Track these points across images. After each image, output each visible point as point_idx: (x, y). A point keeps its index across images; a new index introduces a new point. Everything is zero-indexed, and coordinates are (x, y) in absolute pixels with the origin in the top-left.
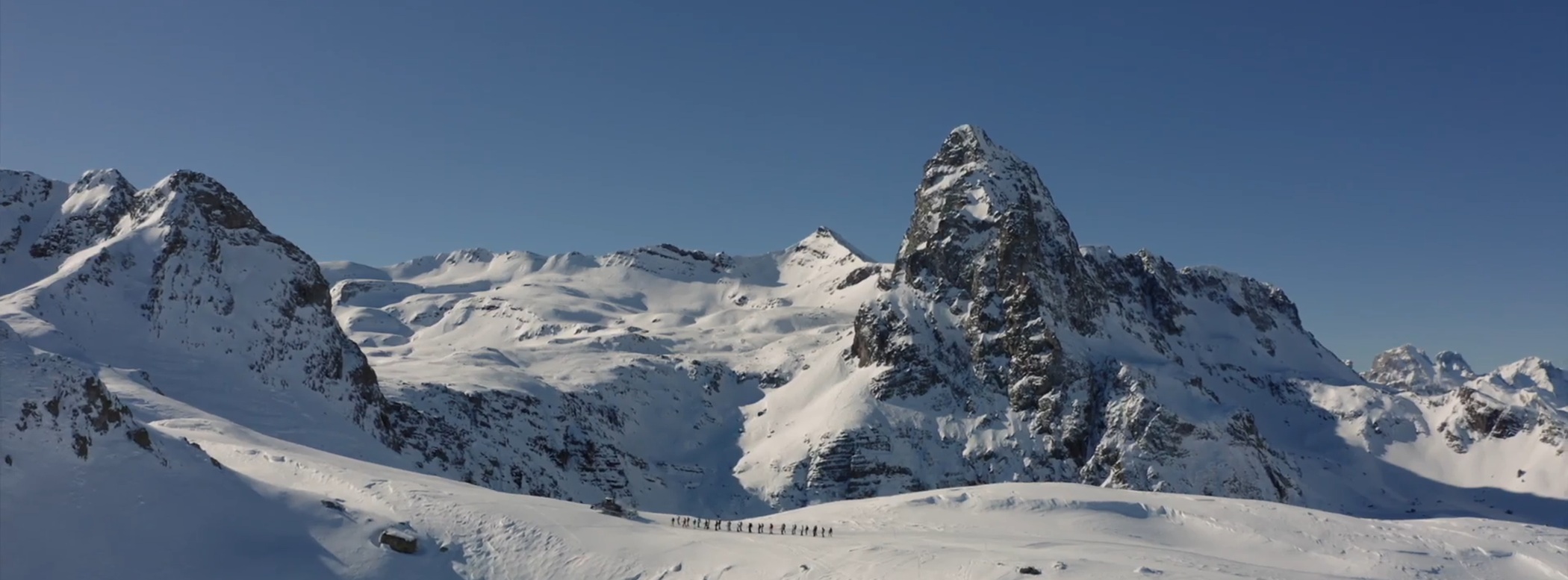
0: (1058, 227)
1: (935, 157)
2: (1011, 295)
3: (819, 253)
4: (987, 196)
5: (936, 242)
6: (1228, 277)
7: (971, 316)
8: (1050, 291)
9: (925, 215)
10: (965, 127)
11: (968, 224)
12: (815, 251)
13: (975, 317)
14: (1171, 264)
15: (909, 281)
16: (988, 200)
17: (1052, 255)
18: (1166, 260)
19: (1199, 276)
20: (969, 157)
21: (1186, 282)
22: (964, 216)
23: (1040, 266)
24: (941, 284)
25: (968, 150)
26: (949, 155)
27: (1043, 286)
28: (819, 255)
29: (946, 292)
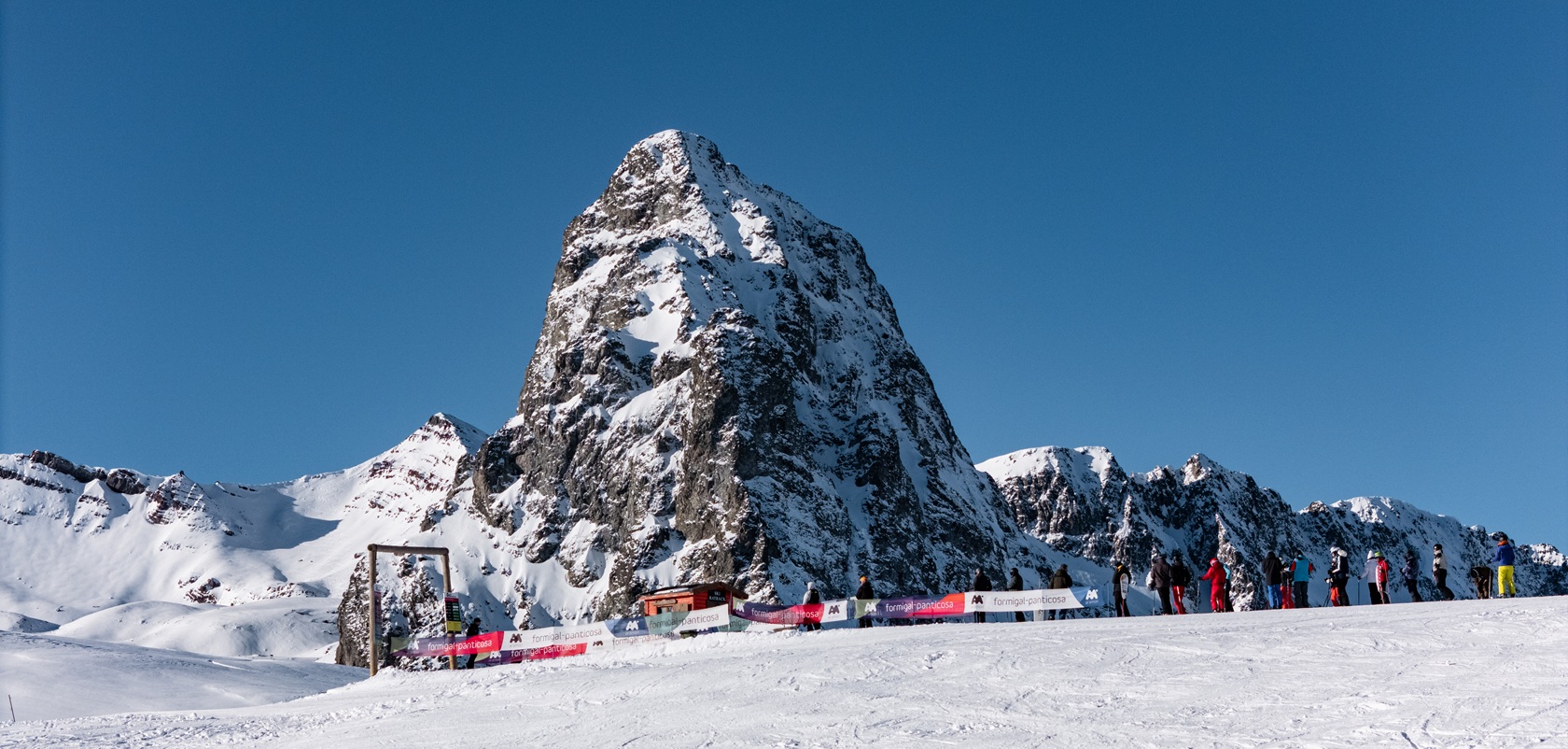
0: (879, 377)
1: (590, 210)
2: (708, 536)
3: (420, 477)
4: (684, 296)
5: (546, 408)
6: (1425, 526)
7: (613, 587)
8: (813, 524)
9: (555, 349)
10: (668, 136)
11: (629, 366)
12: (413, 473)
13: (619, 590)
14: (1274, 494)
15: (480, 505)
16: (684, 307)
17: (839, 443)
18: (1263, 486)
19: (1348, 526)
20: (669, 206)
21: (1315, 541)
22: (617, 345)
23: (790, 466)
24: (551, 510)
25: (664, 191)
26: (622, 203)
27: (793, 513)
28: (421, 483)
29: (561, 535)
